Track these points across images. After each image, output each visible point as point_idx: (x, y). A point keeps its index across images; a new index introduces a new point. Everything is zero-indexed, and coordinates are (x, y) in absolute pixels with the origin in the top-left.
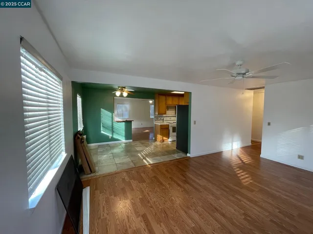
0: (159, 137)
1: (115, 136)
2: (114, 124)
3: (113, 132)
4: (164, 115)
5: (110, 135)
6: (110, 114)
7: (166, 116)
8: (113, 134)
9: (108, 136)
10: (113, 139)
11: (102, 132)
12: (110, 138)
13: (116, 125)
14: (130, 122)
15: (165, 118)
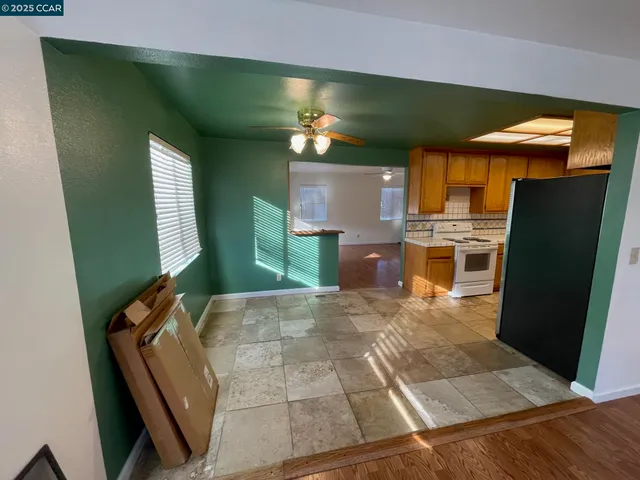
0: (420, 283)
1: (294, 276)
2: (290, 241)
3: (286, 263)
4: (435, 216)
5: (279, 272)
6: (278, 212)
7: (440, 216)
8: (286, 269)
9: (274, 275)
10: (287, 283)
11: (258, 263)
12: (279, 279)
13: (295, 244)
14: (334, 235)
15: (438, 226)
